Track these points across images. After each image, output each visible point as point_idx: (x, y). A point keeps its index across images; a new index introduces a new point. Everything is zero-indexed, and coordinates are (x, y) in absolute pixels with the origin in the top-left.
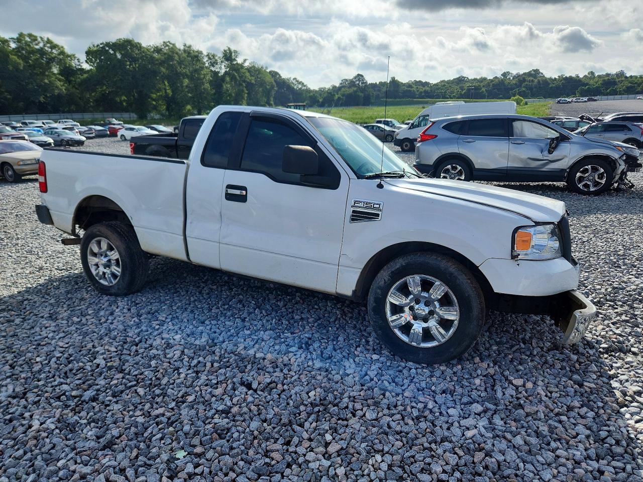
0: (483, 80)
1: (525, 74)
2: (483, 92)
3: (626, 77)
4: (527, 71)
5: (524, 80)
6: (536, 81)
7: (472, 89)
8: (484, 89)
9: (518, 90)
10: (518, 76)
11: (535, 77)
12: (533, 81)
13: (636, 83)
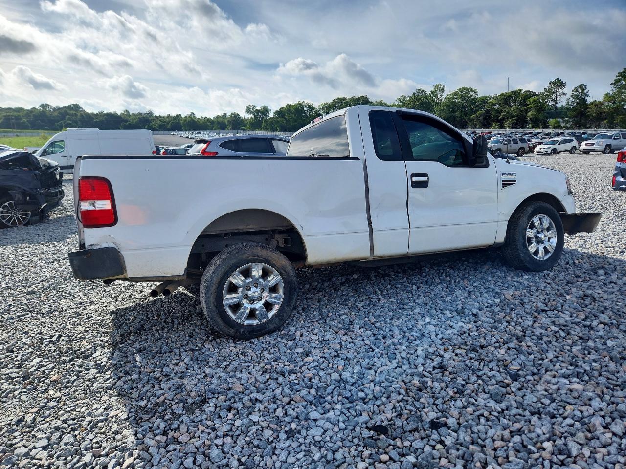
0: (20, 110)
1: (65, 107)
2: (24, 123)
3: (156, 116)
4: (67, 105)
5: (66, 113)
6: (79, 114)
7: (12, 119)
8: (25, 120)
9: (64, 122)
10: (58, 109)
11: (76, 111)
12: (76, 115)
13: (165, 122)
